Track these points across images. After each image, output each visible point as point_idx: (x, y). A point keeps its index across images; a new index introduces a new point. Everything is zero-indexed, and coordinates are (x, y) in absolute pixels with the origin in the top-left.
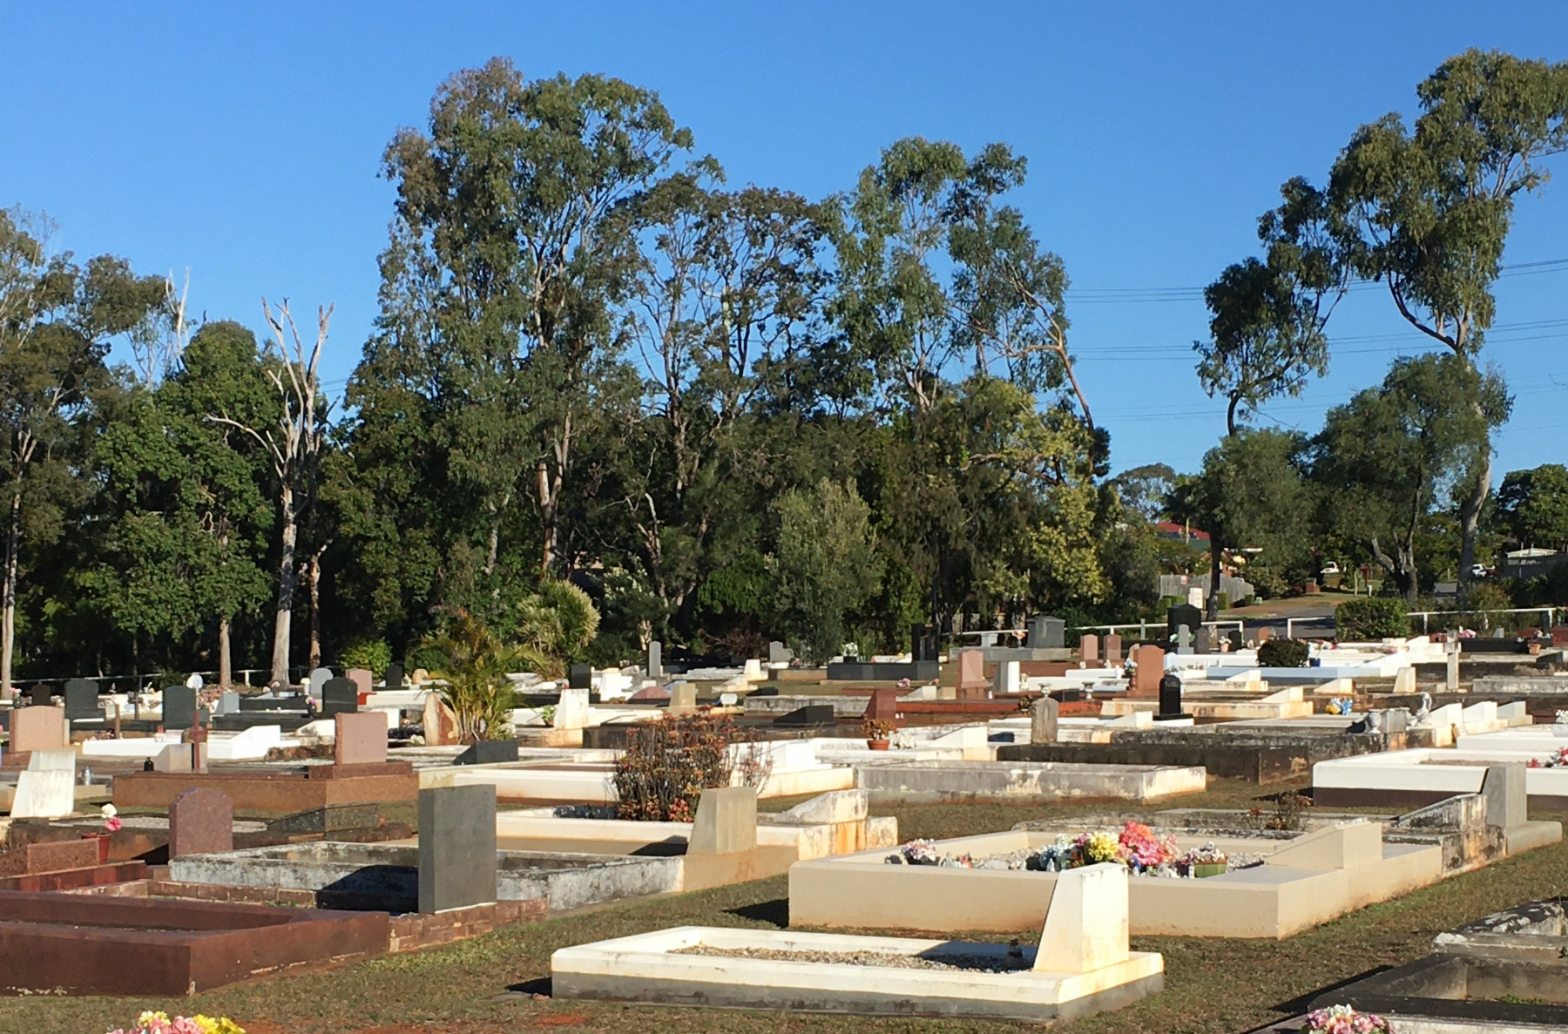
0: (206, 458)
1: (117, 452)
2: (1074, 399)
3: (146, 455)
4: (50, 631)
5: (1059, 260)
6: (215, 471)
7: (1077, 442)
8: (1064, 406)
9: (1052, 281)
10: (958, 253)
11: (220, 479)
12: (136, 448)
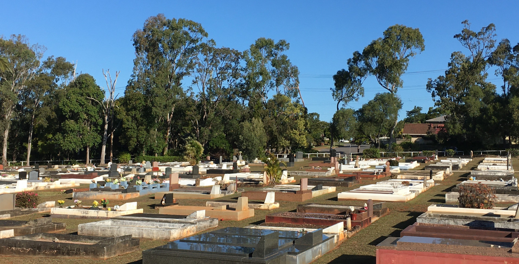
0: (86, 107)
1: (64, 105)
2: (300, 100)
3: (72, 106)
4: (40, 149)
5: (297, 67)
6: (88, 111)
7: (301, 110)
8: (298, 102)
9: (295, 72)
10: (273, 65)
11: (89, 113)
12: (69, 104)
